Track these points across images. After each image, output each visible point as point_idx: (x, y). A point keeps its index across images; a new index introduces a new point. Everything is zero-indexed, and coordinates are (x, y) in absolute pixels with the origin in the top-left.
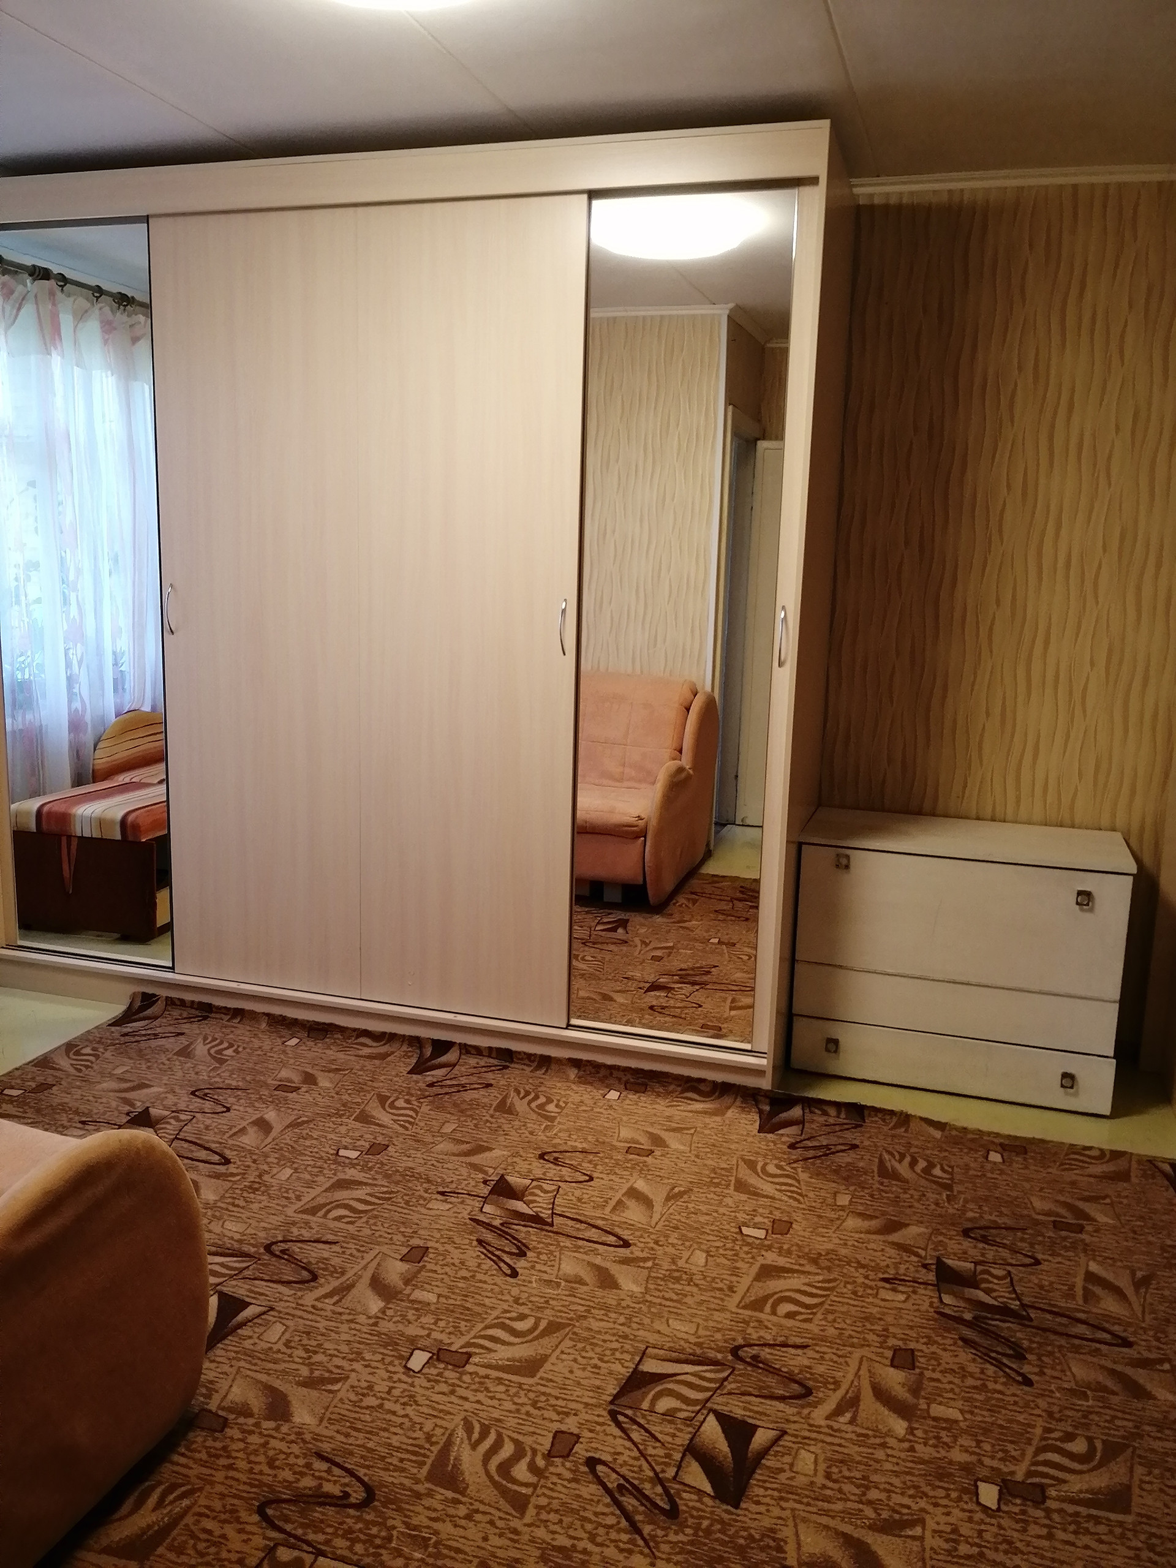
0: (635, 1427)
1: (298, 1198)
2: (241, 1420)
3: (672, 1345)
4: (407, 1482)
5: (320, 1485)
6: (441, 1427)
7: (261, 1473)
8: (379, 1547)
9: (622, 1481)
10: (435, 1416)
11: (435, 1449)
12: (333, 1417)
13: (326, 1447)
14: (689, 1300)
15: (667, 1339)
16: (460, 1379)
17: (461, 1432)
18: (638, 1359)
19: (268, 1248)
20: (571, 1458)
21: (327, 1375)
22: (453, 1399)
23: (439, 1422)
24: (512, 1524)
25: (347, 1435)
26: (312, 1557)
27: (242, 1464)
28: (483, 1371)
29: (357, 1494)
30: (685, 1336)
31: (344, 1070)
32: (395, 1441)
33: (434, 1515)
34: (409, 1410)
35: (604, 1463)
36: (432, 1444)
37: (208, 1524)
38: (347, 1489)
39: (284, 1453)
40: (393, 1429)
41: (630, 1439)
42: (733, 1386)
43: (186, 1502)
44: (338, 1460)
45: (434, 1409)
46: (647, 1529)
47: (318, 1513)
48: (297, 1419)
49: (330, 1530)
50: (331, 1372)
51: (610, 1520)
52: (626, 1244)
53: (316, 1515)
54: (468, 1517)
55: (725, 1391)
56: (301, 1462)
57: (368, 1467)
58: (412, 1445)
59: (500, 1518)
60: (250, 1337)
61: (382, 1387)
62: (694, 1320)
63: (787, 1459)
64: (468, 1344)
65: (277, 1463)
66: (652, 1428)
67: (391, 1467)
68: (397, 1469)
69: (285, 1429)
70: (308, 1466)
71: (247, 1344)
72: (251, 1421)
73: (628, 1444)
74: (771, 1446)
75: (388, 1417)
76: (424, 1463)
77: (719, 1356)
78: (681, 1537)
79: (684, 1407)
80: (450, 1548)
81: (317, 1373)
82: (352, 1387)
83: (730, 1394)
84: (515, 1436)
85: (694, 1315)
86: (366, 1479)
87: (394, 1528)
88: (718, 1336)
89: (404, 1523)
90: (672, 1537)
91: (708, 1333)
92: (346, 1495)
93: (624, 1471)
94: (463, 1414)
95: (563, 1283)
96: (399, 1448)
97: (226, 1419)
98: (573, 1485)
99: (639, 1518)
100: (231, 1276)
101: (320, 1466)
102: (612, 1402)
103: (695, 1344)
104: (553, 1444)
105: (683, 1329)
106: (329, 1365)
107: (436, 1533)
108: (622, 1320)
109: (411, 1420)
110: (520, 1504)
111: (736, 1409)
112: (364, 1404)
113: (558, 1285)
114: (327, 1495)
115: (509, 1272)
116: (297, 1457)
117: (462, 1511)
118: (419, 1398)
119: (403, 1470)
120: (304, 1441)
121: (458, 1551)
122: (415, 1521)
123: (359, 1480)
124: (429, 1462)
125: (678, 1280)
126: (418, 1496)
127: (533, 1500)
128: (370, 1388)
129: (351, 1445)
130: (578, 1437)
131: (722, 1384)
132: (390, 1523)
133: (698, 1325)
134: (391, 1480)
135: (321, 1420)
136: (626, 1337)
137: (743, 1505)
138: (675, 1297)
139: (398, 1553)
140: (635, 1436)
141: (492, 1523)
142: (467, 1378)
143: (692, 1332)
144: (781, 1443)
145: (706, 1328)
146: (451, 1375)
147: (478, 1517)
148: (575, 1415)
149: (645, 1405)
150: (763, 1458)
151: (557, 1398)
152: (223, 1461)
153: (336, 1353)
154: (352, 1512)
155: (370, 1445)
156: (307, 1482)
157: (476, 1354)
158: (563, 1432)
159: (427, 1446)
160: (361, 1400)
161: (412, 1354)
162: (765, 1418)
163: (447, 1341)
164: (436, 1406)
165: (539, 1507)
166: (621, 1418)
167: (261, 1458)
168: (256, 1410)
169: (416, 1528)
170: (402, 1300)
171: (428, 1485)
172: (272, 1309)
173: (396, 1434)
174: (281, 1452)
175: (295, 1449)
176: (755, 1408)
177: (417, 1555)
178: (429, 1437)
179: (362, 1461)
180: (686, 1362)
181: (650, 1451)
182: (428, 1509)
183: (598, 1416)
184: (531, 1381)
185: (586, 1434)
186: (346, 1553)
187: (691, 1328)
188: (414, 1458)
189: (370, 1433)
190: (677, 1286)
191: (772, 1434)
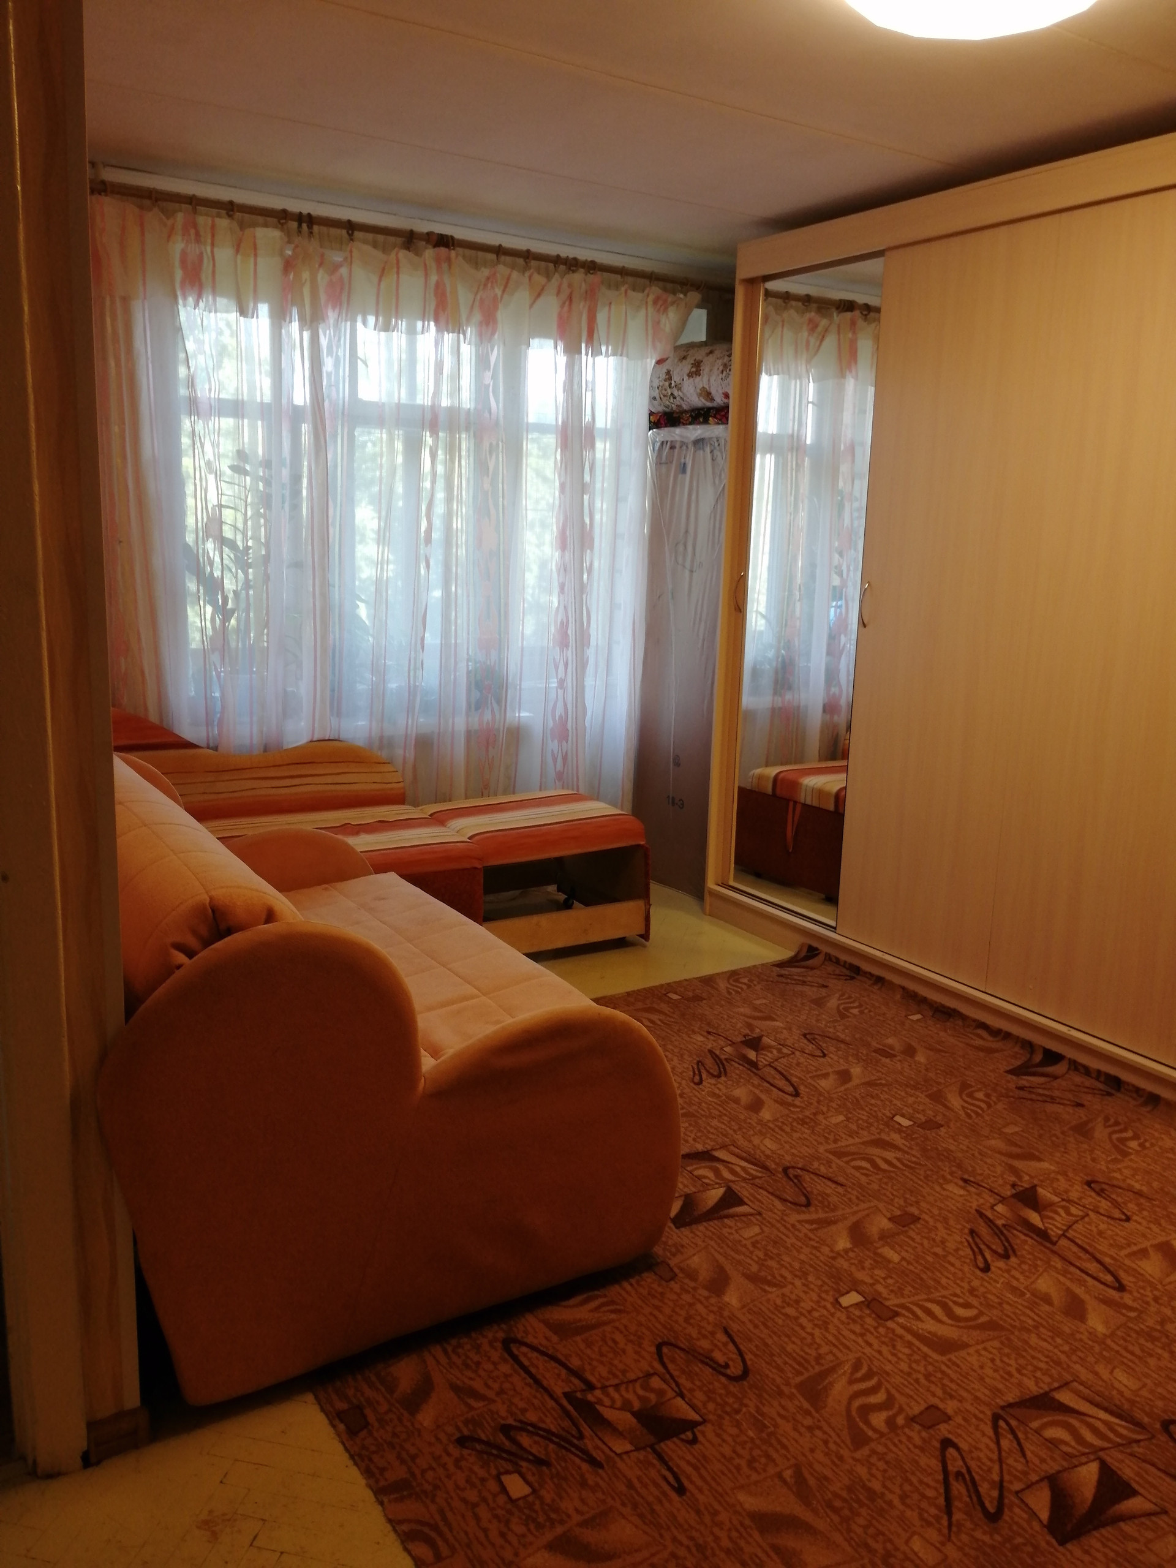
0: (1010, 1436)
1: (835, 1141)
2: (686, 1281)
3: (1102, 1389)
4: (778, 1380)
5: (712, 1351)
6: (834, 1355)
7: (676, 1322)
8: (727, 1413)
9: (964, 1470)
10: (834, 1345)
11: (818, 1369)
12: (755, 1309)
13: (734, 1327)
14: (1152, 1362)
15: (1100, 1383)
16: (876, 1328)
17: (847, 1367)
18: (1056, 1385)
19: (785, 1170)
20: (931, 1431)
21: (769, 1278)
22: (860, 1340)
23: (835, 1350)
24: (842, 1451)
25: (756, 1326)
26: (674, 1394)
27: (668, 1311)
28: (900, 1331)
29: (736, 1370)
30: (1123, 1389)
31: (946, 1052)
32: (790, 1348)
33: (783, 1412)
34: (817, 1332)
35: (957, 1448)
36: (818, 1363)
37: (618, 1337)
38: (731, 1363)
39: (702, 1317)
40: (794, 1339)
41: (998, 1443)
42: (1141, 1450)
43: (613, 1316)
44: (737, 1339)
45: (838, 1339)
46: (957, 1516)
47: (698, 1367)
48: (726, 1299)
49: (698, 1383)
50: (775, 1277)
51: (930, 1493)
52: (1121, 1288)
53: (696, 1369)
54: (810, 1429)
55: (1128, 1451)
56: (710, 1328)
57: (756, 1355)
58: (802, 1357)
59: (835, 1443)
60: (730, 1227)
61: (806, 1305)
62: (1144, 1380)
63: (1149, 1535)
64: (903, 1306)
65: (692, 1321)
66: (1027, 1446)
67: (774, 1364)
68: (778, 1367)
69: (713, 1300)
70: (713, 1334)
71: (725, 1231)
72: (692, 1284)
73: (993, 1446)
74: (1140, 1516)
75: (797, 1328)
76: (801, 1374)
77: (1146, 1420)
78: (986, 1538)
79: (1073, 1443)
80: (780, 1442)
81: (763, 1274)
82: (783, 1295)
83: (1132, 1455)
84: (893, 1391)
85: (1147, 1376)
86: (749, 1363)
87: (746, 1406)
88: (1160, 1404)
89: (757, 1407)
90: (978, 1534)
91: (1150, 1396)
92: (727, 1366)
93: (973, 1464)
94: (860, 1354)
95: (1028, 1295)
96: (790, 1354)
97: (676, 1275)
98: (917, 1451)
99: (957, 1503)
100: (744, 1179)
101: (721, 1337)
102: (1003, 1408)
103: (1128, 1400)
104: (921, 1413)
105: (1125, 1382)
106: (776, 1272)
107: (776, 1426)
108: (1066, 1348)
109: (813, 1338)
110: (859, 1440)
111: (1128, 1470)
112: (783, 1311)
113: (1023, 1294)
114: (712, 1360)
115: (981, 1265)
116: (709, 1323)
117: (808, 1421)
118: (830, 1327)
119: (782, 1371)
120: (721, 1316)
121: (785, 1447)
122: (765, 1409)
123: (744, 1361)
124: (806, 1375)
125: (1153, 1339)
126: (781, 1393)
127: (873, 1445)
128: (797, 1302)
129: (755, 1334)
130: (950, 1418)
131: (1130, 1443)
132: (746, 1401)
133: (1145, 1385)
134: (767, 1372)
135: (743, 1307)
136: (1058, 1363)
137: (1069, 1546)
138: (1138, 1352)
139: (738, 1424)
140: (1005, 1443)
141: (826, 1442)
142: (882, 1330)
143: (1134, 1387)
144: (1154, 1518)
145: (1152, 1392)
146: (870, 1321)
147: (818, 1433)
148: (960, 1401)
149: (1035, 1424)
150: (1124, 1520)
151: (952, 1381)
152: (656, 1302)
153: (788, 1265)
154: (723, 1379)
155: (769, 1341)
156: (705, 1344)
157: (904, 1316)
158: (937, 1408)
159: (813, 1363)
160: (784, 1307)
161: (848, 1293)
162: (1152, 1490)
163: (885, 1295)
164: (841, 1338)
165: (873, 1452)
166: (1002, 1423)
167: (683, 1313)
168: (701, 1278)
169: (763, 1414)
170: (868, 1250)
171: (794, 1391)
172: (760, 1214)
173: (794, 1343)
174: (700, 1315)
175: (711, 1318)
176: (1150, 1479)
177: (751, 1433)
178: (818, 1358)
179: (754, 1349)
180: (1106, 1410)
181: (1011, 1461)
182: (783, 1407)
183: (982, 1412)
184: (935, 1356)
185: (959, 1419)
186: (700, 1405)
187: (1133, 1384)
188: (797, 1367)
189: (775, 1333)
190: (1149, 1345)
191: (1148, 1507)
